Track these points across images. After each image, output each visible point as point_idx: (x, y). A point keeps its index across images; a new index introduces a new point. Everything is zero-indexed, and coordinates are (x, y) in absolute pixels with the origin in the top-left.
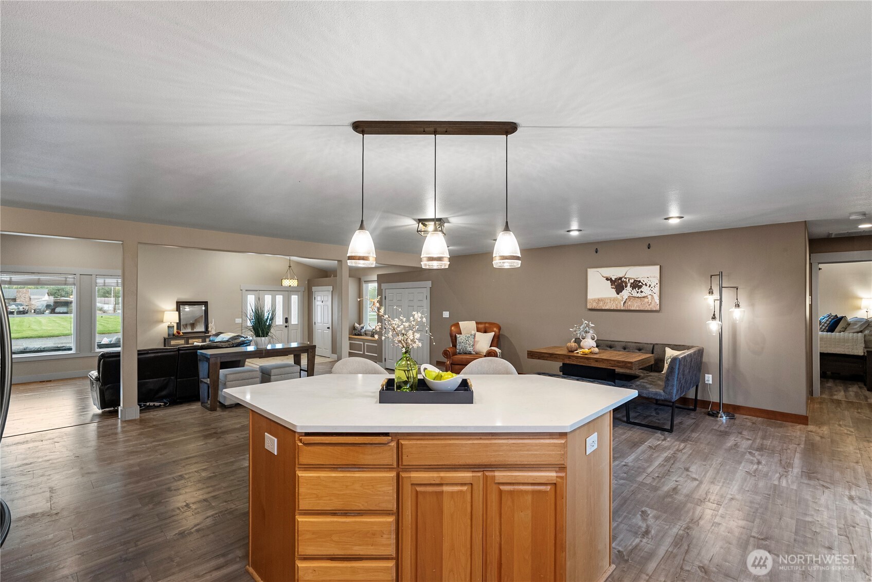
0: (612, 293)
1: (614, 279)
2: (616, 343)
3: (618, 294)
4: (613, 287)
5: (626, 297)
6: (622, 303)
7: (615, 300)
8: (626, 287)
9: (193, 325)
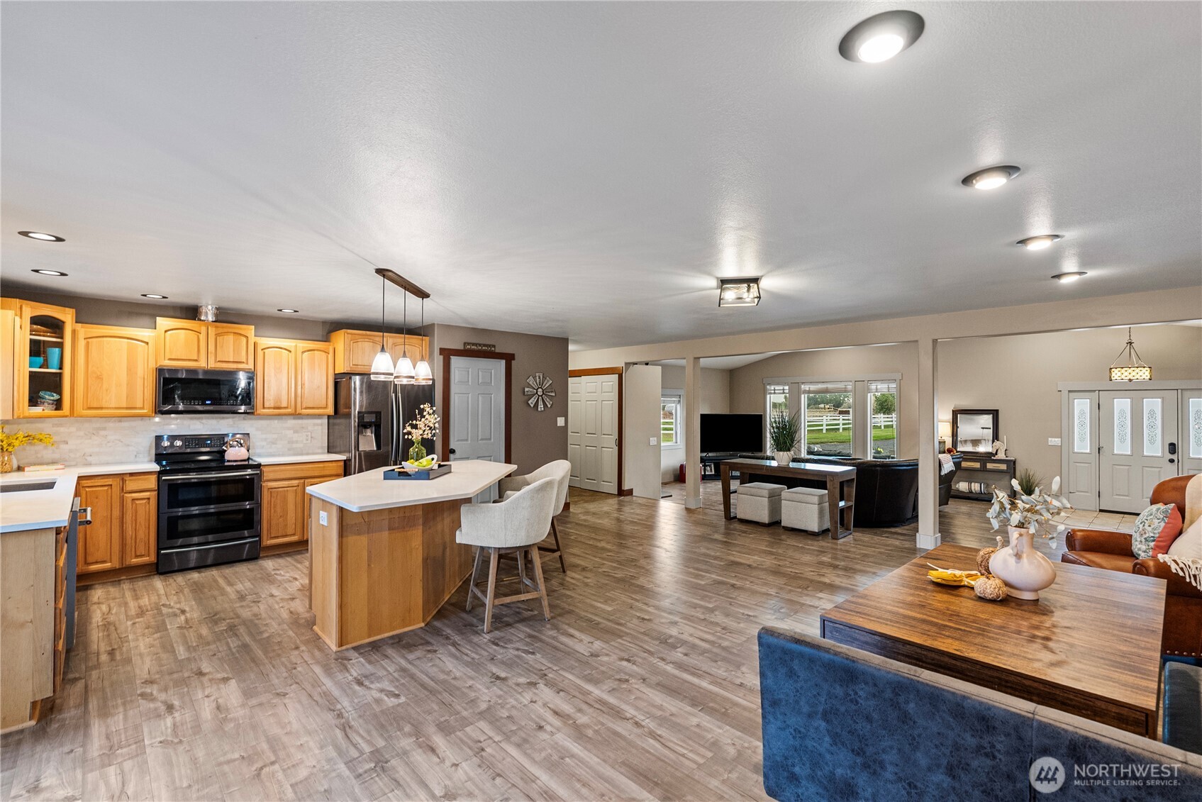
9: (976, 442)
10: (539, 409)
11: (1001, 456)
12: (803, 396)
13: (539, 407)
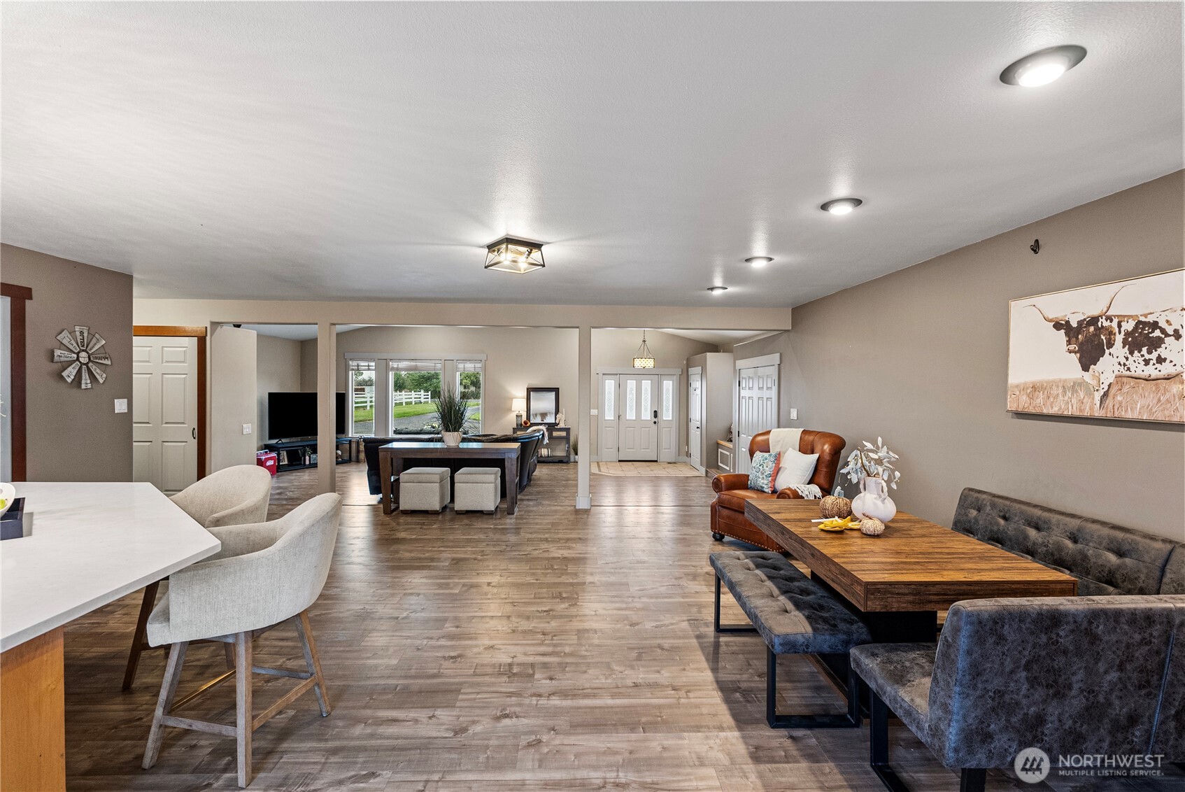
0: (1068, 366)
1: (1074, 325)
2: (1055, 518)
3: (1086, 368)
4: (1072, 347)
5: (1108, 378)
6: (1098, 396)
7: (1076, 386)
8: (1110, 345)
9: (544, 415)
10: (83, 386)
11: (562, 425)
12: (390, 373)
13: (83, 382)
